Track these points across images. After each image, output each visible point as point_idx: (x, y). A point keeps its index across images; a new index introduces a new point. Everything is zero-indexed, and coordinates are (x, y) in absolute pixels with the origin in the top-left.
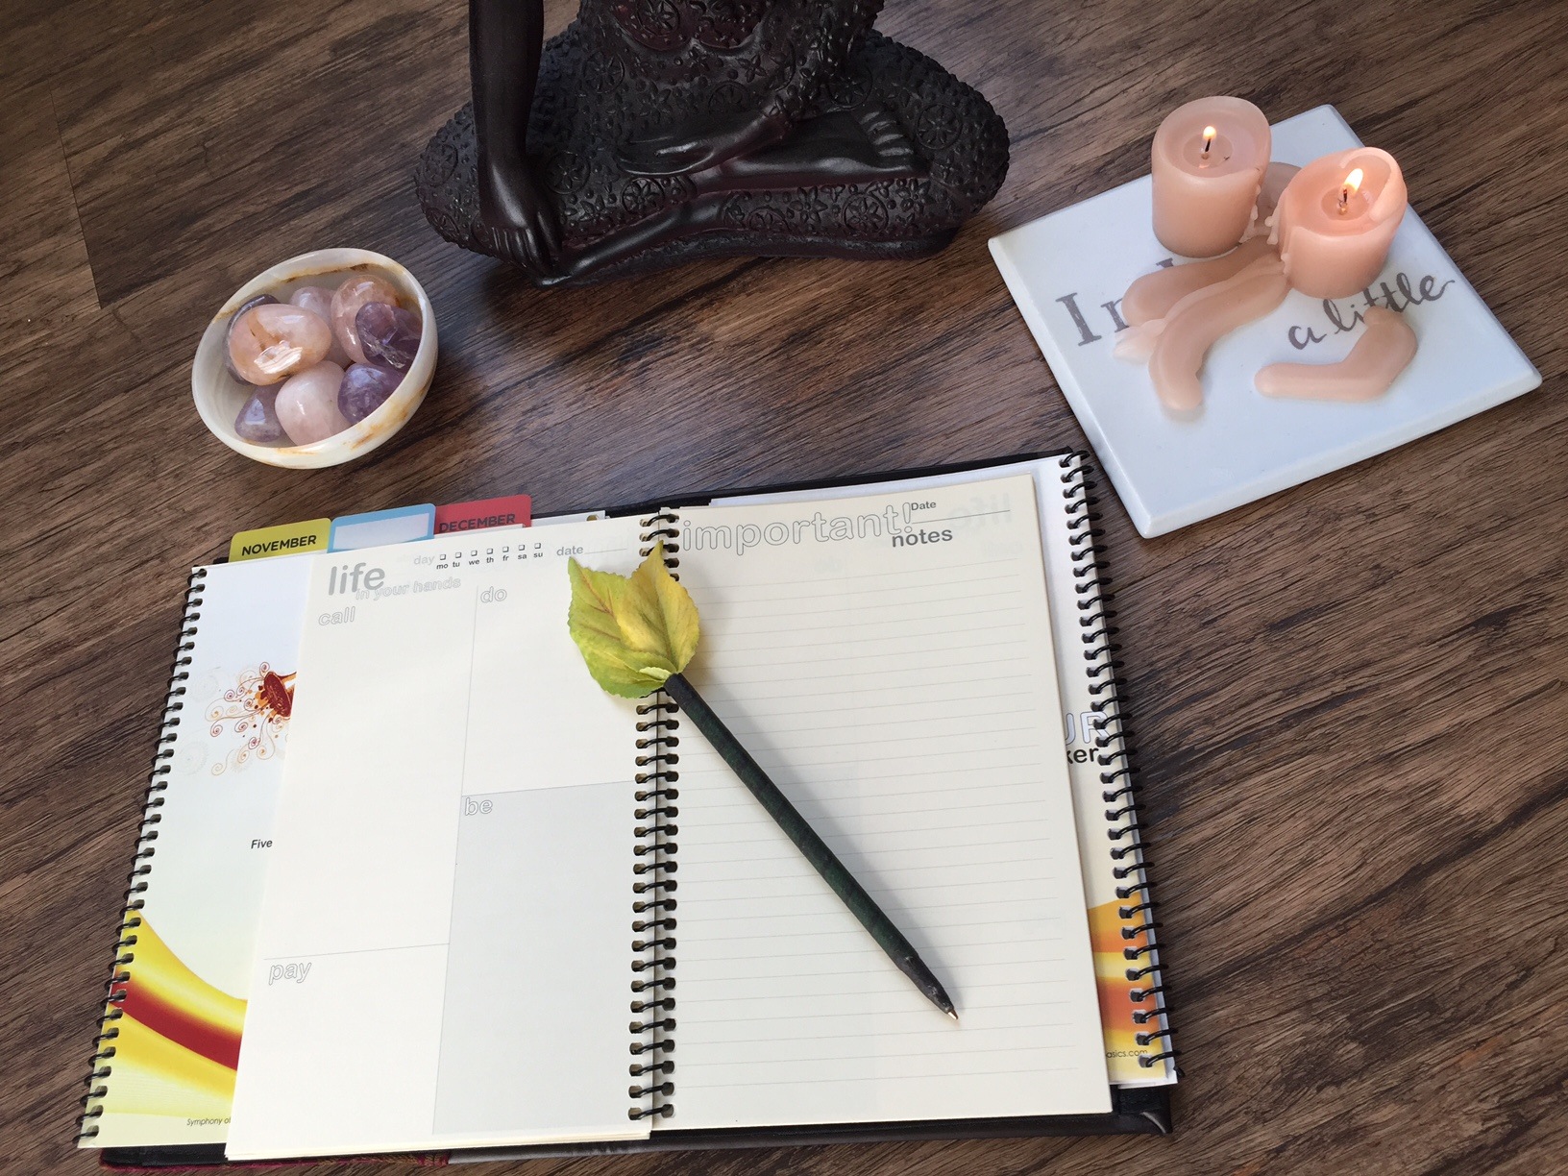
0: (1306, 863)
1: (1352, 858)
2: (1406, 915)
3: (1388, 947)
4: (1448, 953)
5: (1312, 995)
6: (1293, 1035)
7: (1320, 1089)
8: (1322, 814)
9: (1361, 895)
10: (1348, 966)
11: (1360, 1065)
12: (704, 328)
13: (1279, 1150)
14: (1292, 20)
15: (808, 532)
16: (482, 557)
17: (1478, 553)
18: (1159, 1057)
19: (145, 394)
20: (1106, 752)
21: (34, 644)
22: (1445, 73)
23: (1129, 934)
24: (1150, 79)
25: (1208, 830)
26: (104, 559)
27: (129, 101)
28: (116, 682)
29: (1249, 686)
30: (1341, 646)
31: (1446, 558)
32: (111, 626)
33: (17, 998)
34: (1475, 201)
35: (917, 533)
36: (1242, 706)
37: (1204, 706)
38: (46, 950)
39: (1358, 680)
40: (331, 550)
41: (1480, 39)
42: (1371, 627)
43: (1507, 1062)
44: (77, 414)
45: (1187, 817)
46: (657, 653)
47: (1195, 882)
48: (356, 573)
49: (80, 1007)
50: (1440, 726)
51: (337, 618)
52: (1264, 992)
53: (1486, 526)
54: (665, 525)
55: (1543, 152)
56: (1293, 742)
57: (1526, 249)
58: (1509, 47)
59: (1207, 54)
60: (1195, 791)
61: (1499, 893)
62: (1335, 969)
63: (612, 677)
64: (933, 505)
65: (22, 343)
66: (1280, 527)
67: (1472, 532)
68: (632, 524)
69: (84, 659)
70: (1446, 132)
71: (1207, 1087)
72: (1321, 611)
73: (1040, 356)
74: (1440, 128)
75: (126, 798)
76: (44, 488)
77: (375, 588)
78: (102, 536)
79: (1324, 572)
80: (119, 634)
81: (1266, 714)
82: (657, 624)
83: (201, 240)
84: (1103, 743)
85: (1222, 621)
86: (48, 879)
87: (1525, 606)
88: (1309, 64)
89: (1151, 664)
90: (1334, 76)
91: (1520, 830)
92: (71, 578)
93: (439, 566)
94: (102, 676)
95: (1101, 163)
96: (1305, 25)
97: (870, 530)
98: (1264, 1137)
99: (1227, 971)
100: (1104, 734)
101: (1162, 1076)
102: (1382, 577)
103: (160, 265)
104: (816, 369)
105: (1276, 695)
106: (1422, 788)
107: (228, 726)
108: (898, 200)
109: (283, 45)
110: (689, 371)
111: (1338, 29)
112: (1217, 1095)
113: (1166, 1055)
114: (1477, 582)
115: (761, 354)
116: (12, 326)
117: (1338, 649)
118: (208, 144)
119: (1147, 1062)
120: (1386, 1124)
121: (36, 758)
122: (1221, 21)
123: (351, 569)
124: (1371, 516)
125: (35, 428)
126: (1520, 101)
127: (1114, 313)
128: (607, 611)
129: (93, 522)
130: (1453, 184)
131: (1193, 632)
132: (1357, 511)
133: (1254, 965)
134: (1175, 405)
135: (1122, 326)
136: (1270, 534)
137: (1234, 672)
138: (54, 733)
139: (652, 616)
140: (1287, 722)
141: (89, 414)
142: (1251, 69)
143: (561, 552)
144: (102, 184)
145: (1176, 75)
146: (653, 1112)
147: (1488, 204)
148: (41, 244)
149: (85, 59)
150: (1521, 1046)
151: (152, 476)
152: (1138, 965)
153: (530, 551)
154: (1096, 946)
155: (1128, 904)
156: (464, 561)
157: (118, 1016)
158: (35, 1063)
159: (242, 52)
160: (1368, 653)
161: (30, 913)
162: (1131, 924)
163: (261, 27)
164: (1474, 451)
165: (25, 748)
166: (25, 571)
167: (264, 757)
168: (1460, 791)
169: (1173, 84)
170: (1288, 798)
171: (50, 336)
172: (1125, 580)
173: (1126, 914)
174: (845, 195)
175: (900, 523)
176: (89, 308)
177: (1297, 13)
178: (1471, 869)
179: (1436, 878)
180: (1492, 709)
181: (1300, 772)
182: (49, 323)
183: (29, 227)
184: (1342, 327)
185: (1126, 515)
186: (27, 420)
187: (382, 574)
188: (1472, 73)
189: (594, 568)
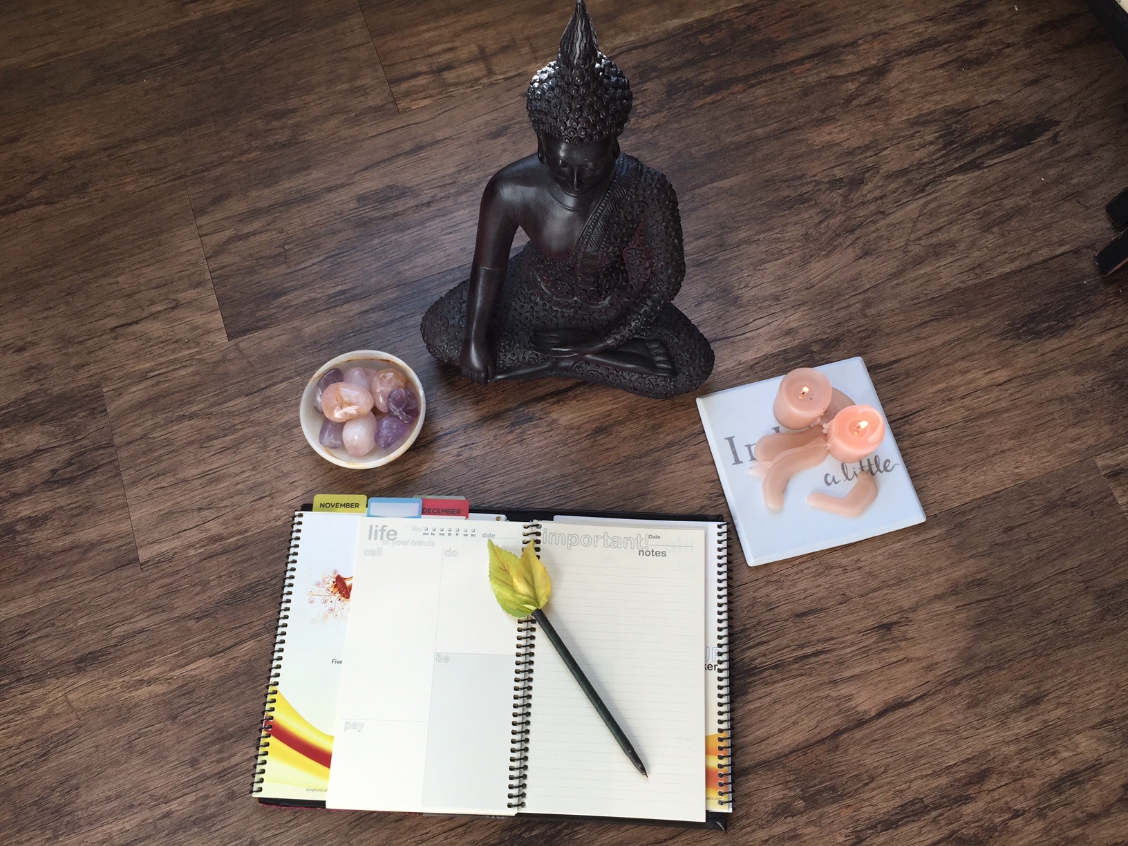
0: (795, 723)
1: (813, 723)
2: (830, 750)
3: (821, 763)
4: (844, 768)
5: (789, 779)
6: (779, 795)
7: (786, 818)
8: (804, 703)
9: (815, 739)
10: (805, 769)
11: (803, 809)
12: (554, 416)
13: (767, 840)
14: (852, 301)
15: (601, 542)
16: (446, 532)
17: (886, 594)
18: (727, 802)
19: (257, 399)
20: (721, 667)
21: (204, 535)
22: (915, 347)
23: (721, 749)
24: (782, 320)
25: (758, 705)
26: (239, 493)
27: (236, 206)
28: (250, 562)
29: (782, 641)
30: (823, 629)
31: (871, 595)
32: (246, 531)
33: (209, 719)
34: (915, 420)
35: (651, 550)
36: (779, 650)
37: (763, 648)
38: (223, 697)
39: (827, 645)
40: (369, 516)
41: (934, 332)
42: (837, 622)
43: (858, 815)
44: (220, 404)
45: (750, 697)
46: (530, 597)
47: (749, 727)
48: (382, 530)
49: (242, 727)
50: (857, 671)
51: (373, 553)
52: (770, 776)
53: (891, 583)
54: (535, 530)
55: (950, 399)
56: (798, 669)
57: (932, 449)
58: (947, 338)
59: (810, 311)
60: (754, 686)
61: (867, 745)
62: (799, 770)
63: (508, 604)
64: (659, 537)
65: (182, 354)
66: (807, 568)
67: (885, 584)
68: (518, 526)
69: (232, 547)
70: (910, 380)
71: (742, 812)
72: (818, 611)
73: (713, 463)
74: (907, 377)
75: (259, 624)
76: (204, 445)
77: (392, 540)
78: (238, 478)
79: (822, 593)
80: (251, 536)
81: (789, 655)
82: (531, 583)
83: (285, 309)
84: (720, 662)
85: (776, 610)
86: (221, 661)
87: (900, 622)
88: (855, 328)
89: (744, 625)
90: (865, 338)
91: (879, 721)
92: (222, 500)
93: (424, 534)
94: (243, 558)
95: (753, 362)
96: (857, 305)
97: (629, 545)
98: (762, 835)
99: (757, 765)
100: (721, 658)
101: (727, 809)
102: (845, 600)
103: (261, 320)
104: (608, 449)
105: (793, 648)
106: (845, 697)
107: (318, 600)
108: (661, 385)
109: (329, 190)
110: (545, 439)
111: (872, 311)
112: (746, 816)
113: (730, 802)
114: (883, 608)
115: (582, 436)
116: (176, 342)
117: (822, 629)
118: (287, 247)
119: (721, 803)
120: (809, 834)
121: (210, 597)
122: (819, 294)
123: (380, 528)
124: (845, 570)
125: (195, 408)
126: (944, 370)
127: (750, 451)
128: (506, 570)
129: (233, 470)
130: (907, 409)
131: (763, 613)
132: (840, 566)
133: (767, 764)
134: (771, 506)
135: (753, 459)
136: (802, 571)
137: (778, 634)
138: (219, 585)
139: (529, 579)
140: (797, 660)
141: (226, 405)
142: (829, 325)
143: (484, 535)
144: (225, 259)
145: (794, 320)
146: (518, 805)
147: (920, 423)
148: (189, 292)
149: (207, 170)
150: (865, 809)
151: (264, 448)
152: (724, 762)
153: (470, 533)
154: (707, 752)
155: (722, 736)
156: (437, 532)
157: (268, 736)
158: (220, 751)
159: (304, 189)
160: (834, 634)
161: (213, 677)
162: (722, 744)
163: (315, 174)
164: (892, 546)
165: (204, 591)
166: (196, 492)
167: (338, 618)
168: (860, 700)
169: (793, 325)
170: (791, 694)
171: (199, 353)
172: (738, 583)
173: (721, 740)
174: (636, 376)
175: (643, 544)
176: (221, 338)
177: (854, 298)
178: (858, 734)
179: (845, 736)
180: (879, 666)
181: (798, 683)
182: (198, 344)
183: (181, 279)
184: (847, 478)
185: (742, 551)
186: (190, 403)
187: (396, 534)
188: (928, 350)
189: (500, 546)
